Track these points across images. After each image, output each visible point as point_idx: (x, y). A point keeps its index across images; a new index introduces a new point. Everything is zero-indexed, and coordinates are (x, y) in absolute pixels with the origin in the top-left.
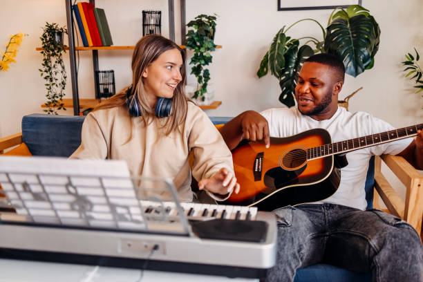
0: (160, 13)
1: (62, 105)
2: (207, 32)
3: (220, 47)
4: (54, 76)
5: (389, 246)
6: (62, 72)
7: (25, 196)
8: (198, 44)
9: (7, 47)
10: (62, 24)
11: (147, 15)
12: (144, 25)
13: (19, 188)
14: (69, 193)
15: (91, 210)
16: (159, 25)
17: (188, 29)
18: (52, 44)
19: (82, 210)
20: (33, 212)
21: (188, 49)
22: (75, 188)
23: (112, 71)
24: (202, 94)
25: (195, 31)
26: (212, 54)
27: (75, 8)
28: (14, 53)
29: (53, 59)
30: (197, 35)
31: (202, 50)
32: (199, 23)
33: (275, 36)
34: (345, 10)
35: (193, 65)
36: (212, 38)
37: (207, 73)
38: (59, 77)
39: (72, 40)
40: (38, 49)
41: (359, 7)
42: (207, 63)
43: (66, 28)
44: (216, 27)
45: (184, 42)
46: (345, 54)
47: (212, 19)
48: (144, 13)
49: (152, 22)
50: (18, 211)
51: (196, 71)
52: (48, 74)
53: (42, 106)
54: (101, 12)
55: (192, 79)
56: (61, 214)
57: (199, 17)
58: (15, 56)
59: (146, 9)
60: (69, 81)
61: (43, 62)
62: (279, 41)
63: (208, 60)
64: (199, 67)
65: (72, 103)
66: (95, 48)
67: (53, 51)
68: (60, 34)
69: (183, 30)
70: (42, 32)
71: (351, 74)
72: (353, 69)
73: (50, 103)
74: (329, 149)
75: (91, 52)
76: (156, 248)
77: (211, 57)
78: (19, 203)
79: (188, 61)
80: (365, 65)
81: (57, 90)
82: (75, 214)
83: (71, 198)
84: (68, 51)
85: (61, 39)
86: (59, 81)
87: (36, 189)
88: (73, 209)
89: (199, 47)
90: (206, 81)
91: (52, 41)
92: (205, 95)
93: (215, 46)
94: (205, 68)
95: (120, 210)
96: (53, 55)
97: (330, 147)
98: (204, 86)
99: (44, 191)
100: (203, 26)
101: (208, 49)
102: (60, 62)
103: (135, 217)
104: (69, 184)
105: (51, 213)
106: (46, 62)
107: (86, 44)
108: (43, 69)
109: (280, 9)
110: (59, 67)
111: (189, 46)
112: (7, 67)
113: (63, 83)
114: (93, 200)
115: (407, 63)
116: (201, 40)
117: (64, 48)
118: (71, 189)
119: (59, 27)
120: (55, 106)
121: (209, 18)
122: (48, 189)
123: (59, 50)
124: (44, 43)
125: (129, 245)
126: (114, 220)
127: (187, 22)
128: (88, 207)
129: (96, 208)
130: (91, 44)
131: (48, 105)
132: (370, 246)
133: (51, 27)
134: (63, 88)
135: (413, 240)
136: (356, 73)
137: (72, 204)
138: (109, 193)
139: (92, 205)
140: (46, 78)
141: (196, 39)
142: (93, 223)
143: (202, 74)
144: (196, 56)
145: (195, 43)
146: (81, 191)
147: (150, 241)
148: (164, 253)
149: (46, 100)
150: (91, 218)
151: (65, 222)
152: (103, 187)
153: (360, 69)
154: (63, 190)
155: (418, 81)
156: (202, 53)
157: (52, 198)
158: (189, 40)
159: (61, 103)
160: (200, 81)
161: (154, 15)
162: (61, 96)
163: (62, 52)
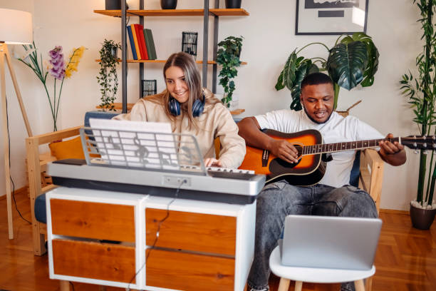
0: (197, 34)
1: (113, 107)
2: (234, 51)
3: (245, 63)
4: (108, 82)
5: (349, 205)
6: (115, 80)
7: (109, 146)
8: (226, 60)
9: (71, 58)
10: (117, 40)
11: (186, 36)
12: (183, 44)
13: (106, 140)
14: (136, 144)
15: (146, 157)
16: (195, 44)
17: (219, 48)
18: (109, 57)
19: (142, 156)
20: (111, 157)
21: (218, 65)
22: (139, 140)
23: (155, 81)
24: (227, 102)
25: (225, 50)
26: (237, 69)
27: (129, 28)
28: (77, 64)
29: (109, 69)
30: (226, 53)
31: (229, 65)
32: (228, 43)
33: (289, 56)
34: (351, 36)
35: (221, 77)
36: (238, 56)
37: (232, 84)
38: (113, 83)
39: (125, 54)
40: (97, 61)
41: (364, 34)
42: (233, 76)
43: (121, 44)
44: (242, 47)
45: (215, 59)
46: (342, 72)
47: (239, 40)
48: (184, 33)
49: (190, 41)
50: (103, 157)
51: (224, 82)
52: (104, 81)
53: (97, 107)
54: (149, 32)
55: (220, 88)
56: (128, 159)
57: (228, 38)
58: (77, 65)
59: (186, 31)
60: (120, 88)
61: (101, 71)
62: (291, 60)
63: (234, 74)
64: (226, 79)
65: (121, 106)
66: (142, 61)
67: (109, 62)
68: (115, 49)
69: (215, 49)
70: (101, 47)
71: (346, 88)
72: (348, 84)
73: (103, 105)
74: (319, 148)
75: (138, 64)
76: (185, 181)
77: (236, 71)
78: (104, 151)
79: (218, 74)
80: (357, 81)
81: (110, 94)
82: (137, 159)
83: (136, 148)
84: (121, 63)
85: (115, 52)
86: (112, 87)
87: (116, 141)
88: (136, 156)
89: (227, 63)
90: (232, 91)
91: (108, 55)
92: (231, 102)
93: (240, 63)
94: (231, 80)
95: (165, 157)
96: (109, 66)
97: (320, 147)
98: (230, 95)
99: (121, 143)
100: (231, 47)
101: (234, 65)
102: (114, 71)
103: (173, 162)
104: (136, 138)
105: (123, 158)
106: (103, 72)
107: (135, 58)
108: (100, 76)
109: (297, 33)
110: (113, 76)
111: (219, 61)
112: (70, 75)
113: (115, 89)
114: (149, 149)
115: (402, 82)
116: (229, 57)
117: (118, 61)
118: (137, 142)
119: (115, 43)
120: (107, 107)
121: (237, 39)
122: (123, 141)
123: (114, 62)
124: (102, 56)
125: (169, 180)
126: (161, 164)
127: (219, 42)
128: (146, 154)
129: (150, 155)
130: (139, 57)
131: (102, 106)
132: (337, 206)
133: (108, 43)
134: (115, 93)
135: (367, 202)
136: (350, 87)
137: (136, 152)
138: (159, 144)
139: (148, 152)
140: (102, 84)
141: (225, 56)
142: (148, 166)
143: (228, 85)
144: (224, 70)
145: (223, 59)
146: (143, 143)
147: (182, 178)
148: (190, 185)
149: (101, 102)
150: (147, 162)
151: (130, 164)
152: (156, 140)
153: (353, 85)
154: (132, 142)
155: (411, 98)
156: (229, 68)
157: (125, 147)
158: (219, 57)
159: (112, 105)
160: (226, 90)
161: (191, 36)
162: (113, 99)
163: (116, 64)
